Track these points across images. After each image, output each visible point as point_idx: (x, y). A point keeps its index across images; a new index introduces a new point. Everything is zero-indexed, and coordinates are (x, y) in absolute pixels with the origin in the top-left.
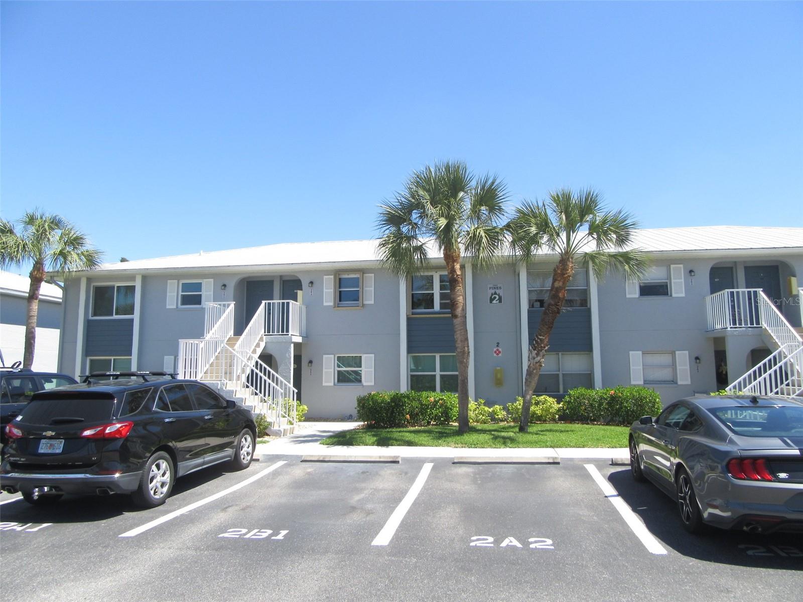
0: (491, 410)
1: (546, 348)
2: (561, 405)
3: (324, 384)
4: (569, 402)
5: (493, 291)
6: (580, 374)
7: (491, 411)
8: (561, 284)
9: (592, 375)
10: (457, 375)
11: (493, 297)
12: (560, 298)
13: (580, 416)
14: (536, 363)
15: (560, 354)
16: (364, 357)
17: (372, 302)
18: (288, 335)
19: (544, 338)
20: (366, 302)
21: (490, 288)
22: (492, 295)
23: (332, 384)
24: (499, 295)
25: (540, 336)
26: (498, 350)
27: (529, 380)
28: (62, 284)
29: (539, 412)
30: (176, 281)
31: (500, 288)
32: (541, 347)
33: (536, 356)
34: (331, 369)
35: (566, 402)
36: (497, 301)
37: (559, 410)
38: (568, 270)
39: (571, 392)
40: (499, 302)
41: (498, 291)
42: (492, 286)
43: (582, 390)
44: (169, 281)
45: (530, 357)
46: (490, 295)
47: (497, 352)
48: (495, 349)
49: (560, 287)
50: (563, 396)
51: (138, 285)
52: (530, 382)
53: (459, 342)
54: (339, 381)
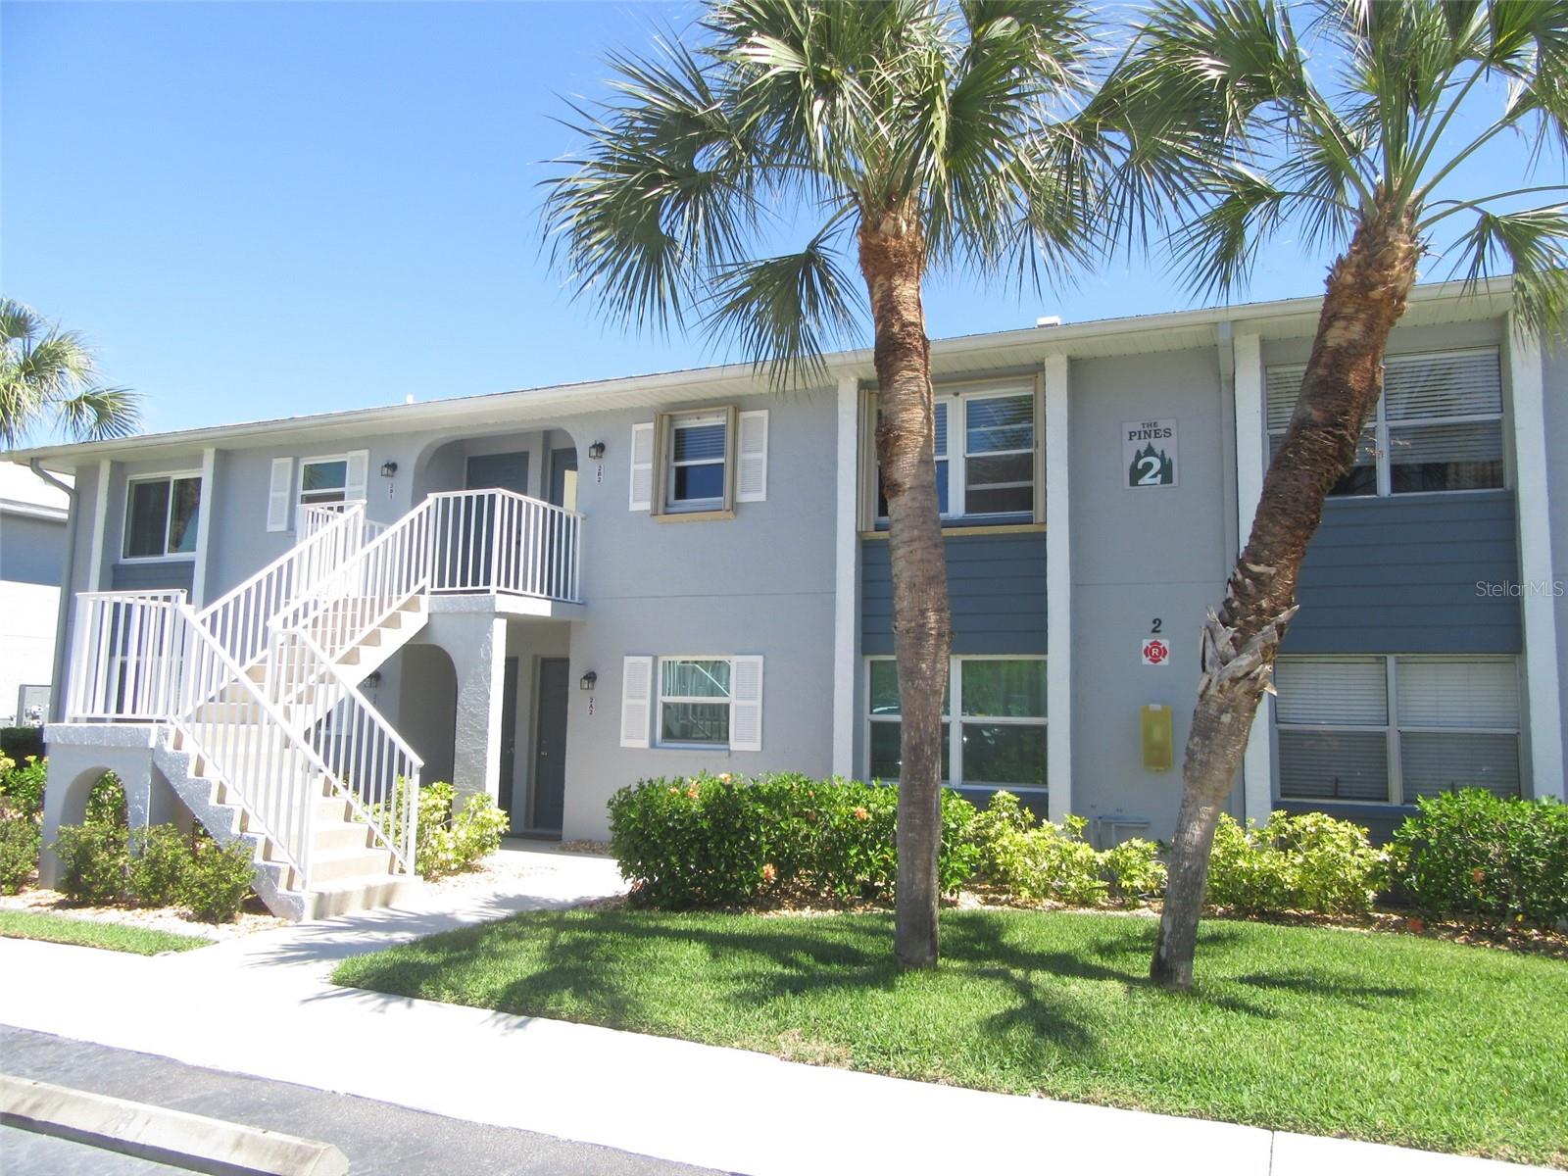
0: (1102, 858)
1: (1283, 616)
2: (1383, 855)
3: (625, 743)
4: (1419, 845)
5: (1142, 446)
6: (1471, 736)
7: (1101, 862)
8: (1356, 331)
9: (1521, 738)
10: (896, 726)
11: (1140, 466)
12: (1350, 392)
13: (1468, 904)
14: (1235, 681)
15: (1391, 659)
16: (735, 661)
17: (760, 496)
18: (488, 591)
19: (1272, 571)
20: (743, 498)
21: (1131, 435)
22: (1139, 457)
23: (645, 743)
24: (1162, 458)
25: (1256, 563)
26: (1156, 644)
27: (1199, 756)
28: (70, 481)
29: (1290, 878)
30: (289, 461)
31: (1168, 433)
32: (1260, 611)
33: (1232, 651)
34: (643, 697)
35: (1407, 842)
36: (1155, 476)
37: (1374, 875)
38: (1393, 267)
39: (1429, 807)
40: (1163, 482)
41: (1158, 445)
42: (1137, 427)
43: (1476, 802)
44: (275, 461)
45: (1209, 655)
46: (1132, 459)
47: (1155, 651)
48: (1146, 643)
49: (1352, 344)
50: (1395, 819)
51: (206, 474)
52: (1205, 764)
53: (902, 590)
54: (668, 735)
